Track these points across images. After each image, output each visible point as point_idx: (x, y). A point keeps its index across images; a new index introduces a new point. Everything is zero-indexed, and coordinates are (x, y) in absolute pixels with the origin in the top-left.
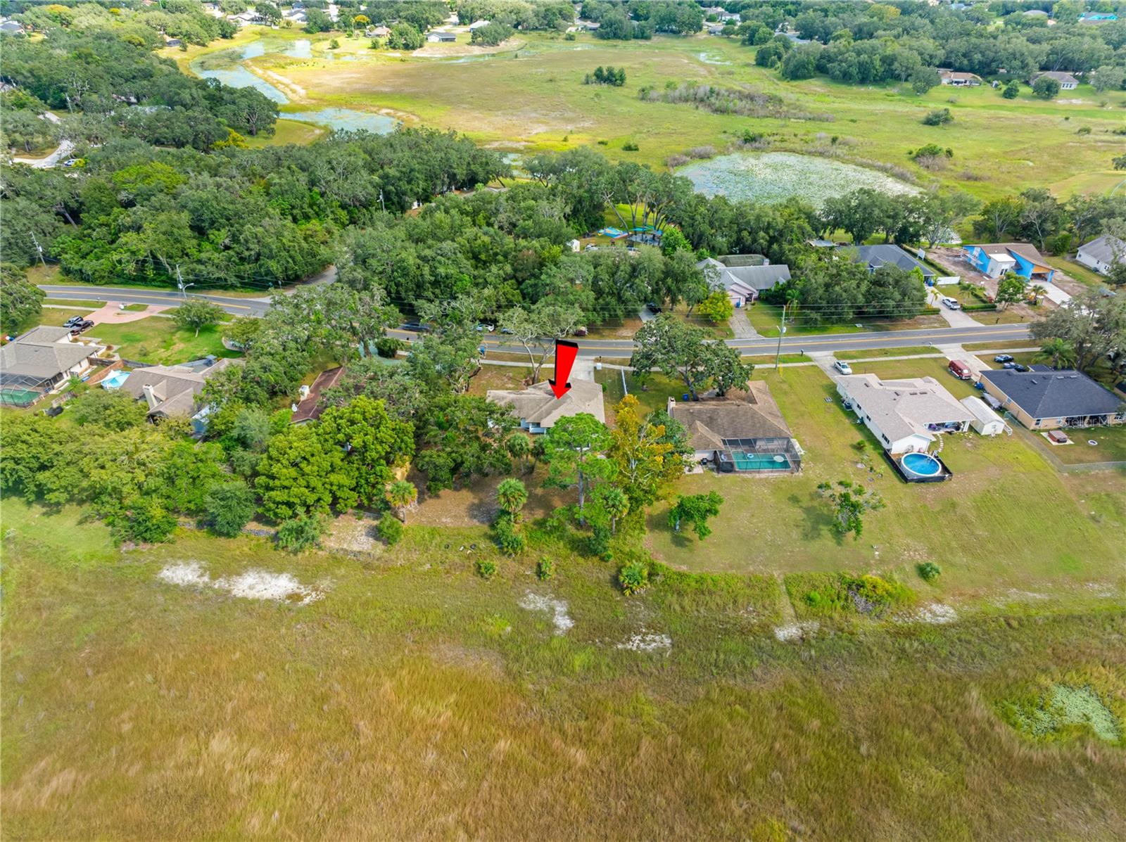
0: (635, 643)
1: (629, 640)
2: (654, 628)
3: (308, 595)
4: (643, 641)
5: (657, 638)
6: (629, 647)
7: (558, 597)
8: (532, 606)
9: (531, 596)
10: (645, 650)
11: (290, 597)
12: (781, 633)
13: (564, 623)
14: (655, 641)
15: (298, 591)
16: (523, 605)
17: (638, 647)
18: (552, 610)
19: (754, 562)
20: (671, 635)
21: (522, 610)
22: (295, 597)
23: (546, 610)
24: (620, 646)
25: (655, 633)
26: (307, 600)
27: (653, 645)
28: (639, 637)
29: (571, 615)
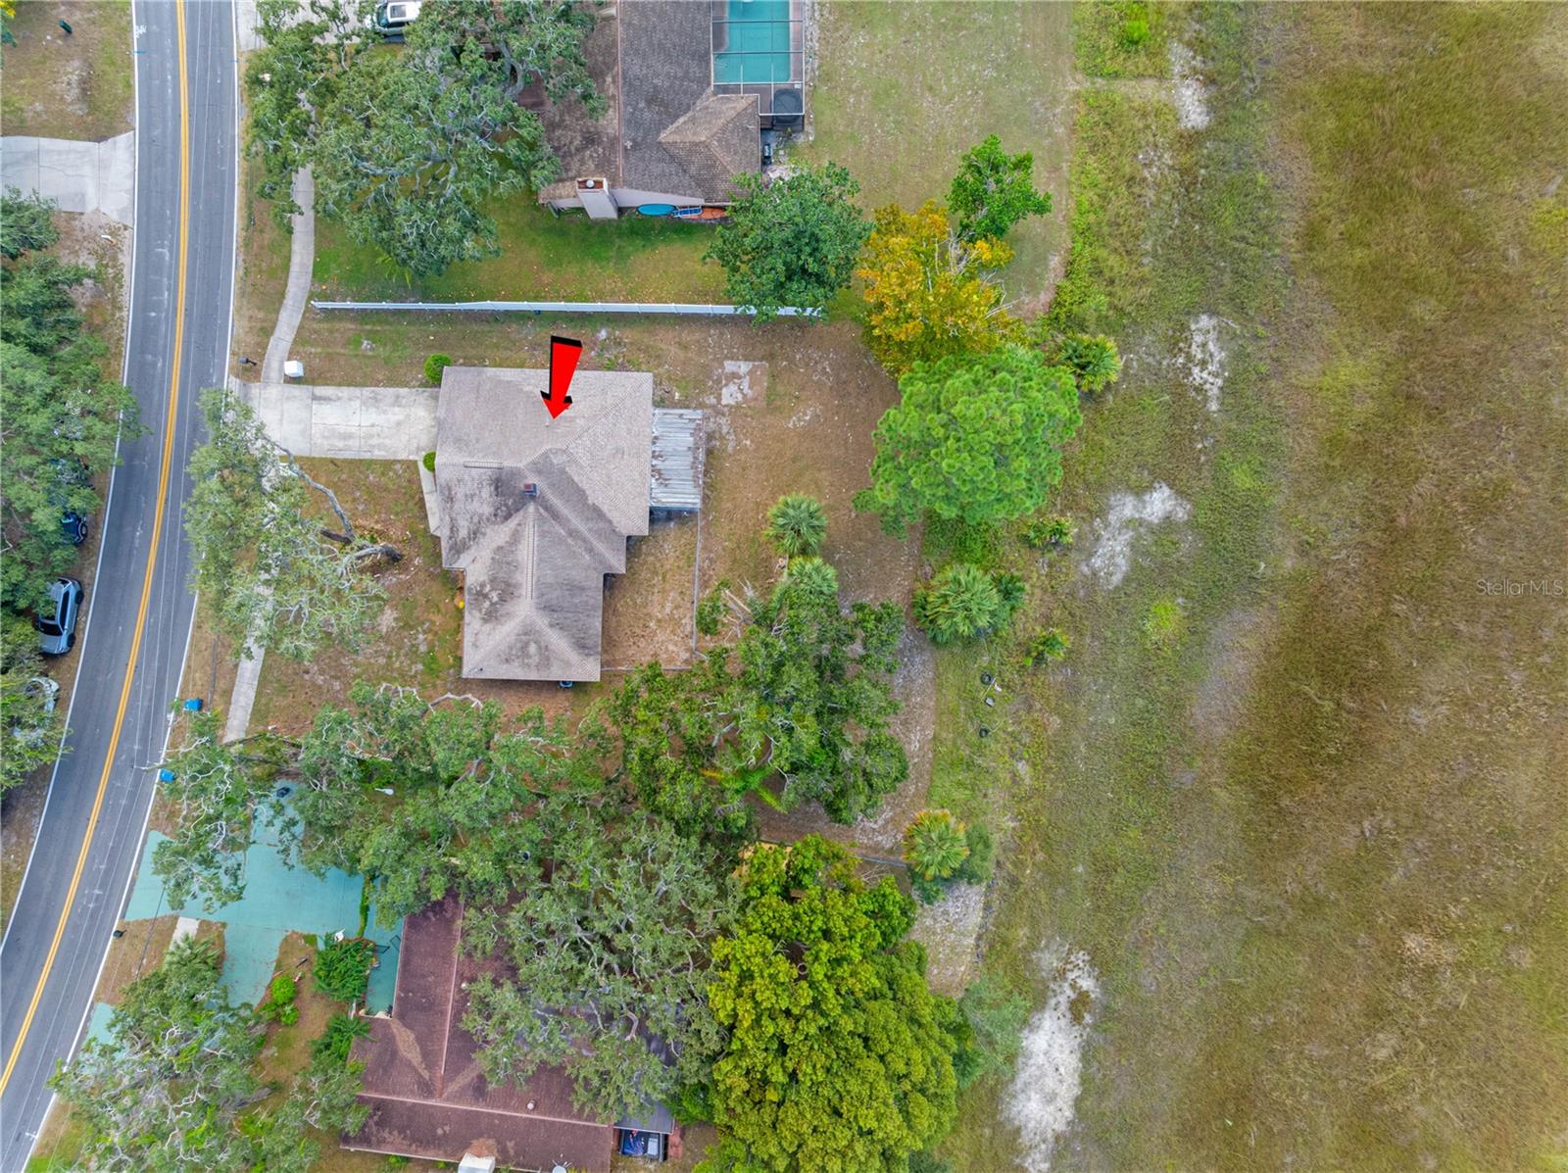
0: (1208, 379)
1: (1199, 389)
2: (1177, 341)
3: (1073, 986)
4: (1203, 364)
5: (1198, 339)
6: (1216, 391)
7: (1102, 513)
8: (1120, 561)
9: (1097, 562)
10: (1222, 365)
11: (1077, 1018)
12: (1193, 117)
13: (1160, 503)
14: (1204, 345)
15: (1063, 1007)
16: (1117, 579)
17: (1216, 375)
18: (1128, 524)
19: (1047, 120)
20: (1192, 311)
21: (1127, 580)
22: (1079, 1006)
23: (1128, 535)
24: (1214, 406)
25: (1188, 341)
26: (1087, 984)
27: (1211, 346)
28: (1196, 370)
29: (1140, 491)
